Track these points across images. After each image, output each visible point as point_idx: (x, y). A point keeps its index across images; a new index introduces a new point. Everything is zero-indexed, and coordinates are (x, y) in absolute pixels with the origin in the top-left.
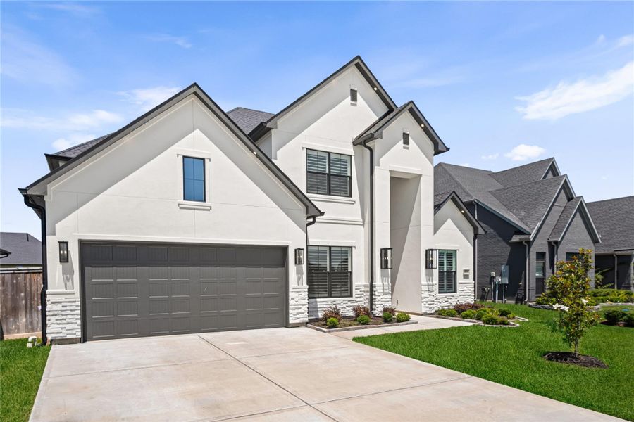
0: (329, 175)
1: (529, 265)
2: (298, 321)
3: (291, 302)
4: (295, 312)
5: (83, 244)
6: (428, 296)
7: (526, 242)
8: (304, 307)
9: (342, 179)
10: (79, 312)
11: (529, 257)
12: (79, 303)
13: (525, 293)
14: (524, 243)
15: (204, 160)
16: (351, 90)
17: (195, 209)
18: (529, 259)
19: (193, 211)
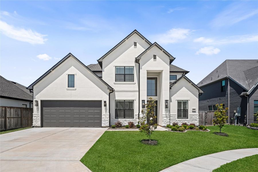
0: (125, 75)
1: (249, 107)
2: (105, 126)
3: (102, 119)
4: (104, 122)
5: (42, 101)
6: (166, 119)
7: (246, 95)
8: (107, 121)
9: (131, 76)
10: (40, 119)
11: (249, 103)
12: (40, 117)
13: (247, 121)
14: (245, 96)
15: (74, 75)
16: (134, 42)
17: (71, 90)
18: (249, 104)
19: (71, 91)
